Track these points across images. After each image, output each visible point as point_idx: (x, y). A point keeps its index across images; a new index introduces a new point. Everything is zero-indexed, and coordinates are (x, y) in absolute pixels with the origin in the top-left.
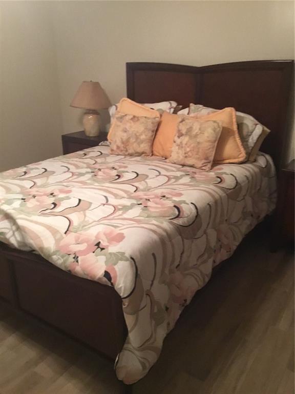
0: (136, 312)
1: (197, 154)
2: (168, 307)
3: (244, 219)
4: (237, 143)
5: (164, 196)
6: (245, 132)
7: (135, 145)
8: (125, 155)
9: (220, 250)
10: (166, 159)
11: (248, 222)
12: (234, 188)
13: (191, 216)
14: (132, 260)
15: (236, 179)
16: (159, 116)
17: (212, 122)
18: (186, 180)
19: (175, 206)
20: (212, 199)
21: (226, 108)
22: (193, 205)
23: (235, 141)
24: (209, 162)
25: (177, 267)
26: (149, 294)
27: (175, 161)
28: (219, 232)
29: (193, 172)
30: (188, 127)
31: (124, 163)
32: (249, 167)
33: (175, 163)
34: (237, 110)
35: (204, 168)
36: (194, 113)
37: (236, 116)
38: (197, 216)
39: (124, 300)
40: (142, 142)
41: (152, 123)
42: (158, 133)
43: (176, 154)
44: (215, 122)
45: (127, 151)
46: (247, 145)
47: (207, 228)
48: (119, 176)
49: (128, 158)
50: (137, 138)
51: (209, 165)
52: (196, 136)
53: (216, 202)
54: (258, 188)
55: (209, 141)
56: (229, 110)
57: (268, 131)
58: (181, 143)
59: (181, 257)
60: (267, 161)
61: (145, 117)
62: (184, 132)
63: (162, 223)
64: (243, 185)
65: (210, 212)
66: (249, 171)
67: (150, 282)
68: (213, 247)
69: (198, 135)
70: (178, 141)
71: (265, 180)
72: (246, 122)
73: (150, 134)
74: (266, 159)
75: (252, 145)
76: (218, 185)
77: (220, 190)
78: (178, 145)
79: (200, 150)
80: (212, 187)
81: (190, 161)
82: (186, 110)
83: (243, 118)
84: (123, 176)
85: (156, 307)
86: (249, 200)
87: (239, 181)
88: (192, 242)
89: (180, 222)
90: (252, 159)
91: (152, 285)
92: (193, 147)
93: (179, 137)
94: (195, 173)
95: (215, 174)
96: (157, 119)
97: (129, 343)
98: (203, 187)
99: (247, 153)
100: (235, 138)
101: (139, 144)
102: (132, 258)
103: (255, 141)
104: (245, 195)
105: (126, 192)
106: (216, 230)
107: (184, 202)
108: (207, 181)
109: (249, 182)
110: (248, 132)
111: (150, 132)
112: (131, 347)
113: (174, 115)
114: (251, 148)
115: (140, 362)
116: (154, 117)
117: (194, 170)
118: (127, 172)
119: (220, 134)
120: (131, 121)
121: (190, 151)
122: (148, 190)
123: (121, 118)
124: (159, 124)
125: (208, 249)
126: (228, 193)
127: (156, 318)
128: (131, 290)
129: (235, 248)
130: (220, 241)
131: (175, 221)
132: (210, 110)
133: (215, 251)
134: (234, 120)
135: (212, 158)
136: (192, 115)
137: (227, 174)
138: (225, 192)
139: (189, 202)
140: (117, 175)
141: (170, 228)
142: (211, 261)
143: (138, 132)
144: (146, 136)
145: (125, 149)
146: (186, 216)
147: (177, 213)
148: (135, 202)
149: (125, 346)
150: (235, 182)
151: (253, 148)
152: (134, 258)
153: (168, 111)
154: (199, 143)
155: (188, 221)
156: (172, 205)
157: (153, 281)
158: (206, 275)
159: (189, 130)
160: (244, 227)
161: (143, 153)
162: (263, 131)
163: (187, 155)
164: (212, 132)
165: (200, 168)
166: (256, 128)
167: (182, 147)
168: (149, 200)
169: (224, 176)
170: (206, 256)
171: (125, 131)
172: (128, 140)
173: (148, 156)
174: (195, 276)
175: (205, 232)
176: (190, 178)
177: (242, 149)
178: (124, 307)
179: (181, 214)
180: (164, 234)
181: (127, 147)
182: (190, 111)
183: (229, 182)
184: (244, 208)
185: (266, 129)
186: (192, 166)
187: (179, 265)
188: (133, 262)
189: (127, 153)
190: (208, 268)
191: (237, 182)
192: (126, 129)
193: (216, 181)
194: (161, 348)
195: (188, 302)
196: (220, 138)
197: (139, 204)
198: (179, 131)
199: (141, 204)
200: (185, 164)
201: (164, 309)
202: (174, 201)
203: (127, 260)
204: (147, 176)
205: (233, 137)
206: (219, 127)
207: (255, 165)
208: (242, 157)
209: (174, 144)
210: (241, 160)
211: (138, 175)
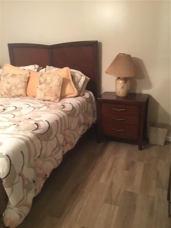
0: (11, 185)
1: (51, 94)
2: (34, 180)
3: (80, 127)
4: (72, 86)
5: (30, 119)
6: (76, 80)
7: (15, 91)
8: (10, 97)
9: (66, 145)
10: (35, 97)
11: (82, 128)
12: (71, 111)
13: (45, 128)
14: (7, 157)
15: (73, 106)
16: (28, 73)
17: (57, 76)
18: (45, 108)
19: (35, 123)
20: (58, 118)
21: (65, 68)
22: (46, 122)
23: (71, 85)
24: (58, 98)
25: (39, 157)
26: (21, 175)
27: (39, 98)
28: (64, 135)
29: (49, 104)
30: (44, 79)
31: (8, 102)
32: (80, 99)
33: (39, 100)
34: (70, 68)
35: (55, 101)
36: (48, 71)
37: (70, 71)
38: (49, 127)
39: (3, 180)
40: (19, 88)
41: (25, 77)
42: (29, 83)
43: (40, 95)
44: (58, 75)
45: (11, 95)
46: (78, 87)
47: (57, 133)
48: (4, 110)
49: (12, 99)
50: (16, 87)
51: (58, 99)
52: (49, 84)
53: (61, 119)
54: (86, 109)
55: (56, 86)
56: (66, 69)
57: (89, 79)
58: (41, 88)
59: (41, 151)
60: (90, 95)
61: (20, 74)
62: (42, 81)
63: (27, 133)
64: (76, 108)
65: (58, 125)
66: (80, 101)
67: (21, 168)
68: (61, 143)
69: (50, 83)
70: (40, 87)
71: (90, 105)
72: (76, 74)
73: (24, 84)
74: (89, 94)
75: (81, 87)
76: (62, 109)
77: (63, 112)
78: (40, 89)
79: (52, 91)
80: (59, 111)
81: (47, 98)
82: (44, 69)
83: (74, 72)
84: (7, 109)
85: (26, 181)
86: (81, 116)
87: (74, 106)
88: (48, 142)
89: (38, 131)
90: (81, 94)
91: (22, 169)
92: (48, 90)
93: (40, 85)
94: (50, 104)
95: (61, 104)
96: (27, 75)
97: (10, 204)
98: (53, 111)
99: (78, 91)
100: (71, 83)
101: (17, 90)
102: (7, 156)
103: (82, 85)
104: (79, 114)
105: (7, 118)
106: (62, 134)
107: (42, 121)
108: (56, 108)
109: (80, 106)
110: (78, 80)
111: (24, 83)
112: (12, 206)
113: (37, 72)
114: (80, 89)
115: (18, 214)
116: (25, 74)
117: (50, 102)
118: (10, 107)
119: (62, 82)
120: (12, 77)
121: (47, 92)
122: (21, 116)
123: (5, 76)
124: (29, 78)
125: (58, 145)
126: (68, 113)
127: (26, 187)
128: (7, 174)
129: (75, 143)
130: (65, 140)
131: (35, 132)
132: (57, 69)
133: (63, 146)
134: (70, 74)
135: (59, 95)
136: (47, 72)
137: (68, 103)
138: (66, 113)
139: (44, 120)
140: (3, 109)
141: (32, 136)
142: (61, 152)
143: (16, 83)
144: (21, 85)
145: (10, 94)
146: (42, 128)
147: (36, 127)
148: (12, 123)
149: (8, 206)
150: (72, 107)
151: (82, 88)
152: (9, 155)
153: (34, 70)
154: (51, 87)
155: (43, 131)
156: (34, 122)
157: (23, 167)
158: (59, 160)
159: (45, 80)
160: (81, 131)
161: (21, 95)
162: (86, 78)
163: (45, 94)
164: (58, 81)
165: (53, 101)
166: (82, 78)
167: (42, 90)
168: (20, 122)
169: (66, 105)
170: (57, 149)
171: (8, 83)
172: (11, 88)
173: (24, 96)
174: (51, 161)
175: (55, 136)
176: (47, 107)
177: (75, 89)
178: (3, 184)
179: (39, 127)
180: (28, 139)
181: (11, 93)
182: (46, 70)
183: (68, 107)
184: (79, 121)
185: (87, 78)
186: (49, 101)
187: (40, 156)
188: (8, 158)
189: (11, 96)
190: (59, 156)
191: (73, 107)
192: (8, 82)
193: (61, 107)
194: (31, 204)
195: (48, 176)
196: (62, 83)
197: (14, 125)
198: (40, 81)
199: (15, 124)
200: (45, 100)
201: (32, 182)
202: (36, 120)
203: (4, 157)
204: (22, 108)
205: (69, 83)
206: (61, 78)
207: (83, 98)
208: (76, 93)
209: (38, 89)
210: (75, 95)
211: (16, 108)
